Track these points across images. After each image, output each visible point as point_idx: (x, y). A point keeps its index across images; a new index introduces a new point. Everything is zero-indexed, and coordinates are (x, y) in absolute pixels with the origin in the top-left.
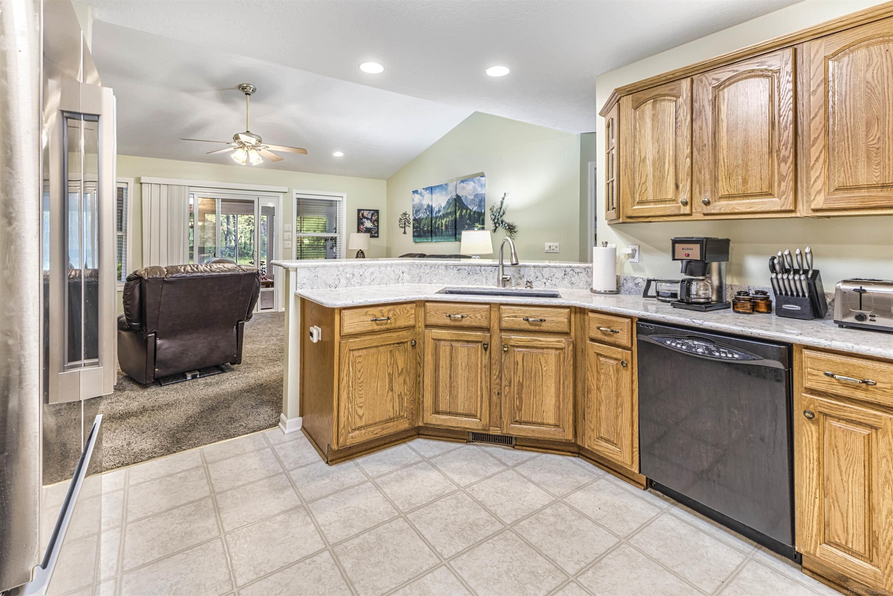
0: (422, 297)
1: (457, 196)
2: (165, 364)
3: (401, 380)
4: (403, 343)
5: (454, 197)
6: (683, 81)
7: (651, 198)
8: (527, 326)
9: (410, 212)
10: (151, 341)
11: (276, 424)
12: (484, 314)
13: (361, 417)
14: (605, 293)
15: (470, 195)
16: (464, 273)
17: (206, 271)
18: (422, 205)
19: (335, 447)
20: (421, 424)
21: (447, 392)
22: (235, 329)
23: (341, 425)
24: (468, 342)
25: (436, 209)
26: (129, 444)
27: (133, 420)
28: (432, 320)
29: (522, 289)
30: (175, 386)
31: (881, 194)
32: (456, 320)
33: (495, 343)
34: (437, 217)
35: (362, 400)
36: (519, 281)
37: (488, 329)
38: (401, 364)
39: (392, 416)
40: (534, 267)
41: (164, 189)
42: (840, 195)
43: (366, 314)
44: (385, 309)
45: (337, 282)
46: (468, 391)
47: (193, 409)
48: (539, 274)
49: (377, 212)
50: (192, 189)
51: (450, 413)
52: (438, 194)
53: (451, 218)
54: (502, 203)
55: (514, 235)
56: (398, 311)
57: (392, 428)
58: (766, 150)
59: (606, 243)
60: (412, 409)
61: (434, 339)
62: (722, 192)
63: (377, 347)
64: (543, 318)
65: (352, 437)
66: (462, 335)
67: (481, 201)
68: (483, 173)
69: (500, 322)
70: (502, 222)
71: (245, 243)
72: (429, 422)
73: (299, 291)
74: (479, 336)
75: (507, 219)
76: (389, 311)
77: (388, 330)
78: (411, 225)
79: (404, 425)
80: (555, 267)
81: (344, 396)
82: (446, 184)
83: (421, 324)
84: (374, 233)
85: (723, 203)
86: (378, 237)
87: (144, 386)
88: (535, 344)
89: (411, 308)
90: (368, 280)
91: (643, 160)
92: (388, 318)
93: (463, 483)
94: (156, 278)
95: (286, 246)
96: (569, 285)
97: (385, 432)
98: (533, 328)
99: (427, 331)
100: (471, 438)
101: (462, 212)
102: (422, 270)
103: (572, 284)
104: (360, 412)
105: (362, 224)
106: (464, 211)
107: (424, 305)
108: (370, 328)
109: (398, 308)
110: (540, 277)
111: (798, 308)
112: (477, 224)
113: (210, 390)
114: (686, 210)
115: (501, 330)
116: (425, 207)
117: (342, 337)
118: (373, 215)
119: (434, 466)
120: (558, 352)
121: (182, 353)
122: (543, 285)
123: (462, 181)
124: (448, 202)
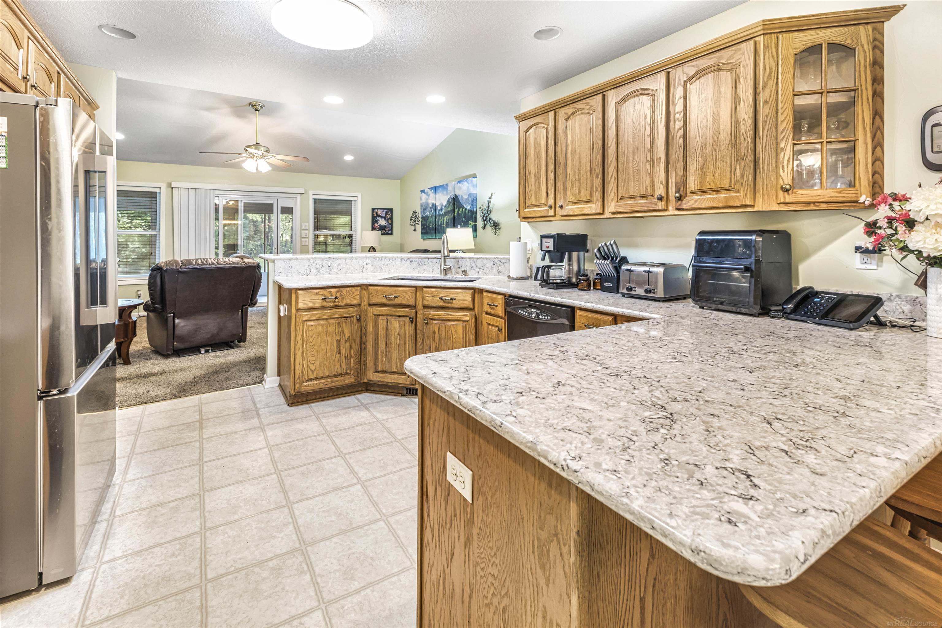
0: (365, 282)
1: (455, 195)
2: (181, 339)
3: (348, 345)
4: (350, 317)
5: (453, 196)
6: (550, 113)
7: (534, 203)
8: (441, 304)
9: (419, 211)
10: (170, 319)
11: (260, 382)
12: (411, 294)
13: (313, 372)
14: (517, 279)
15: (465, 194)
16: (415, 264)
17: (213, 264)
18: (428, 204)
19: (293, 392)
20: (366, 381)
21: (384, 355)
22: (240, 313)
23: (297, 377)
24: (399, 316)
25: (439, 208)
26: (148, 392)
27: (154, 378)
28: (374, 300)
29: (460, 276)
30: (191, 357)
31: (639, 202)
32: (390, 299)
33: (420, 317)
34: (440, 215)
35: (314, 359)
36: (458, 270)
37: (414, 307)
38: (347, 333)
39: (340, 373)
40: (470, 258)
41: (192, 192)
42: (623, 202)
43: (317, 294)
44: (333, 291)
45: (308, 272)
46: (399, 354)
47: (200, 372)
48: (474, 265)
49: (391, 210)
50: (217, 192)
51: (386, 372)
52: (440, 194)
53: (450, 216)
54: (489, 202)
55: (498, 231)
56: (344, 292)
57: (339, 382)
58: (589, 168)
59: (520, 238)
60: (357, 368)
61: (375, 315)
62: (569, 199)
63: (327, 319)
64: (453, 297)
65: (306, 386)
66: (394, 311)
67: (474, 200)
68: (475, 174)
69: (423, 301)
70: (490, 219)
71: (286, 241)
72: (371, 379)
73: (277, 279)
74: (407, 312)
75: (494, 217)
76: (337, 292)
77: (336, 307)
78: (420, 223)
79: (350, 380)
80: (486, 259)
81: (299, 354)
82: (447, 185)
83: (365, 303)
84: (387, 231)
85: (570, 207)
86: (392, 234)
87: (166, 356)
88: (449, 317)
89: (356, 290)
90: (335, 270)
91: (530, 174)
92: (336, 298)
93: (381, 418)
94: (173, 269)
95: (303, 244)
96: (497, 273)
97: (333, 384)
98: (446, 305)
99: (369, 308)
100: (405, 392)
101: (459, 210)
102: (382, 262)
103: (499, 272)
104: (313, 367)
105: (377, 222)
106: (461, 210)
107: (368, 289)
108: (321, 305)
109: (344, 291)
110: (474, 267)
111: (611, 285)
112: (470, 222)
113: (217, 360)
114: (551, 212)
115: (425, 307)
116: (431, 205)
117: (297, 310)
118: (386, 213)
119: (367, 409)
120: (464, 324)
121: (196, 331)
122: (477, 274)
123: (459, 182)
124: (448, 201)
